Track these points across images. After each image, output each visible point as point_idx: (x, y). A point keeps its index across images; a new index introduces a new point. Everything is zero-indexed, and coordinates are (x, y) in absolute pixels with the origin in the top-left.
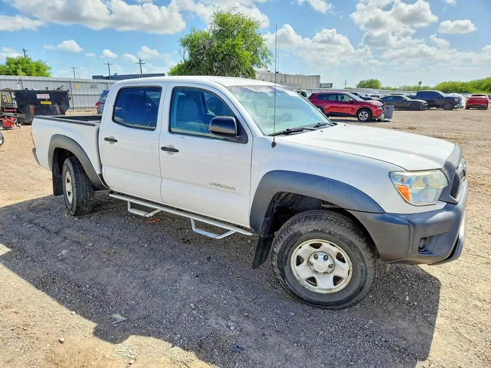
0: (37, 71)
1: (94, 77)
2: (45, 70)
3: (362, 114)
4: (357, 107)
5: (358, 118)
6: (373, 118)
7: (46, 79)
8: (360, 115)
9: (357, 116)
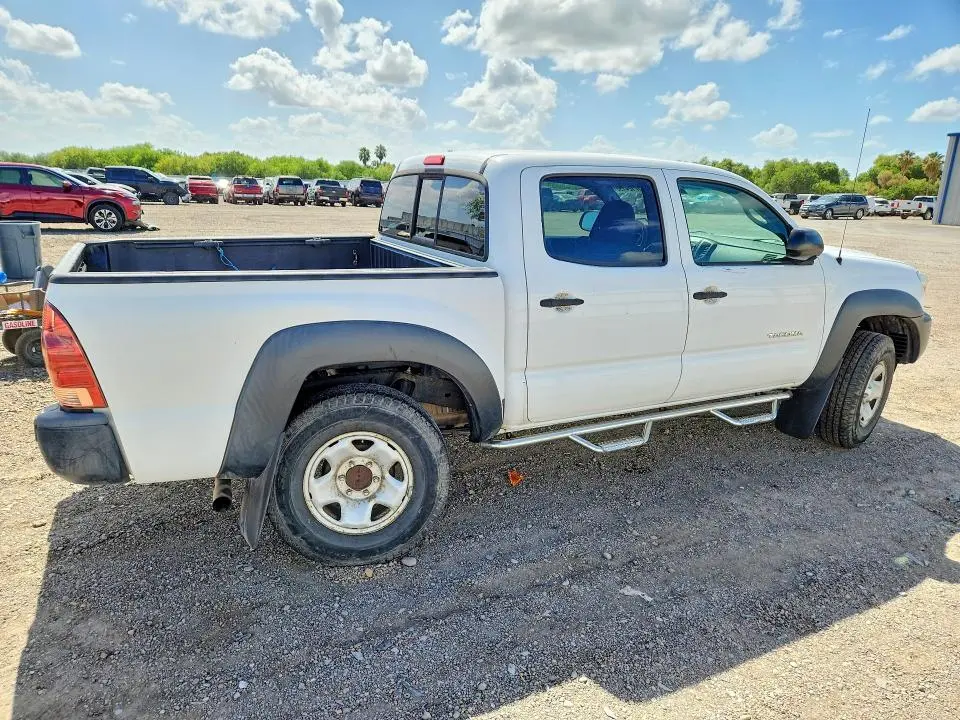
3: (100, 213)
4: (87, 200)
5: (95, 226)
6: (127, 224)
8: (97, 216)
9: (89, 219)
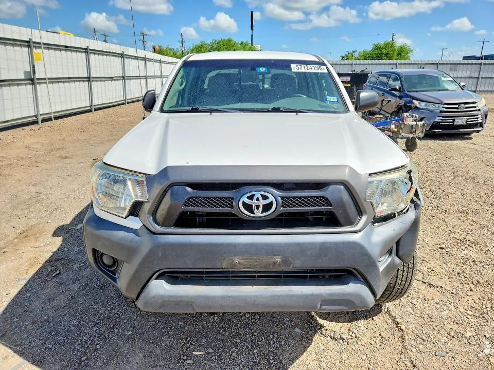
0: (399, 54)
1: (465, 58)
2: (407, 53)
7: (407, 62)
